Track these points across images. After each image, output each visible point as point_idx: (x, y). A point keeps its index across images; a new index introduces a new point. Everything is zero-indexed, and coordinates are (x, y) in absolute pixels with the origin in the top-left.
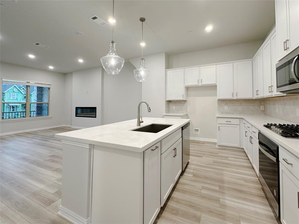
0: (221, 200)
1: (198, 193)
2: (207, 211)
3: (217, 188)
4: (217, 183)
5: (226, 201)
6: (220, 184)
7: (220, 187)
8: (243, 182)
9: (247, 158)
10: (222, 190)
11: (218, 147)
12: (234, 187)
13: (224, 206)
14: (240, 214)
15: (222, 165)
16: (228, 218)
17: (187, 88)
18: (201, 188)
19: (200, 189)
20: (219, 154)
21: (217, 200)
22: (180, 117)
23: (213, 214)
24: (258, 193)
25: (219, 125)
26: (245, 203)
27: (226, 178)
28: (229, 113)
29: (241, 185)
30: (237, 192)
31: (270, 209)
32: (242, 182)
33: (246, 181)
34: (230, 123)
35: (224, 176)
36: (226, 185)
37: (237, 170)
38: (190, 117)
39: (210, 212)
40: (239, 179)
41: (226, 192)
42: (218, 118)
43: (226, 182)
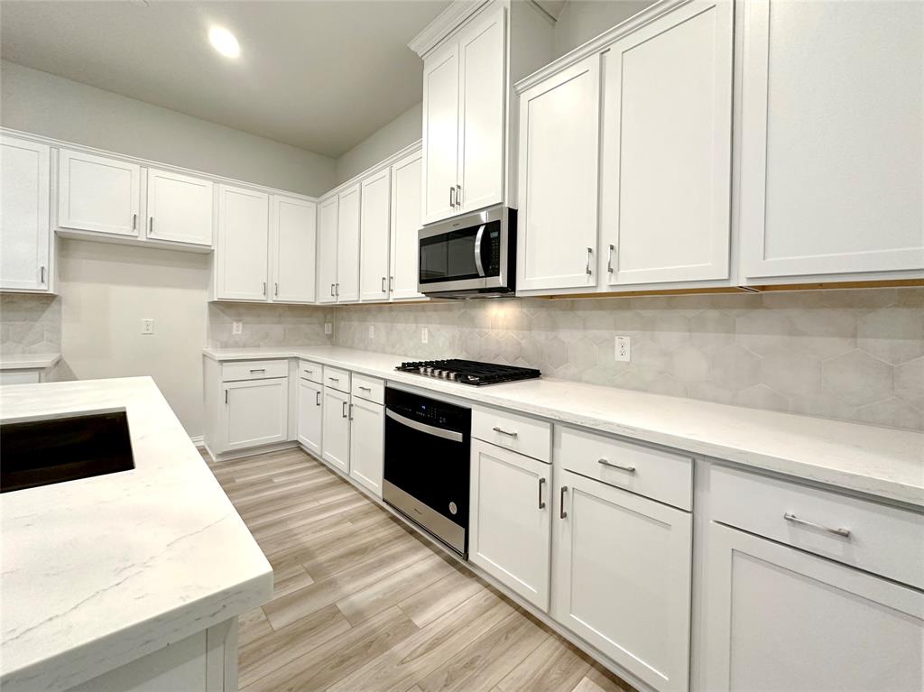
0: (340, 606)
1: (266, 639)
2: (332, 668)
3: (309, 582)
4: (297, 567)
5: (354, 598)
6: (306, 565)
7: (314, 572)
8: (349, 524)
9: (315, 463)
10: (322, 578)
11: (220, 460)
12: (342, 551)
13: (358, 616)
14: (400, 605)
15: (273, 508)
16: (389, 635)
17: (66, 243)
18: (264, 617)
19: (264, 622)
20: (237, 480)
21: (333, 614)
22: (35, 375)
23: (353, 660)
24: (391, 531)
25: (227, 386)
26: (389, 570)
27: (308, 539)
28: (244, 346)
29: (352, 535)
30: (357, 558)
31: (428, 551)
32: (347, 527)
33: (352, 518)
34: (261, 376)
35: (299, 536)
36: (322, 558)
37: (316, 504)
38: (75, 371)
39: (342, 662)
40: (336, 524)
41: (334, 575)
42: (224, 364)
43: (318, 549)
